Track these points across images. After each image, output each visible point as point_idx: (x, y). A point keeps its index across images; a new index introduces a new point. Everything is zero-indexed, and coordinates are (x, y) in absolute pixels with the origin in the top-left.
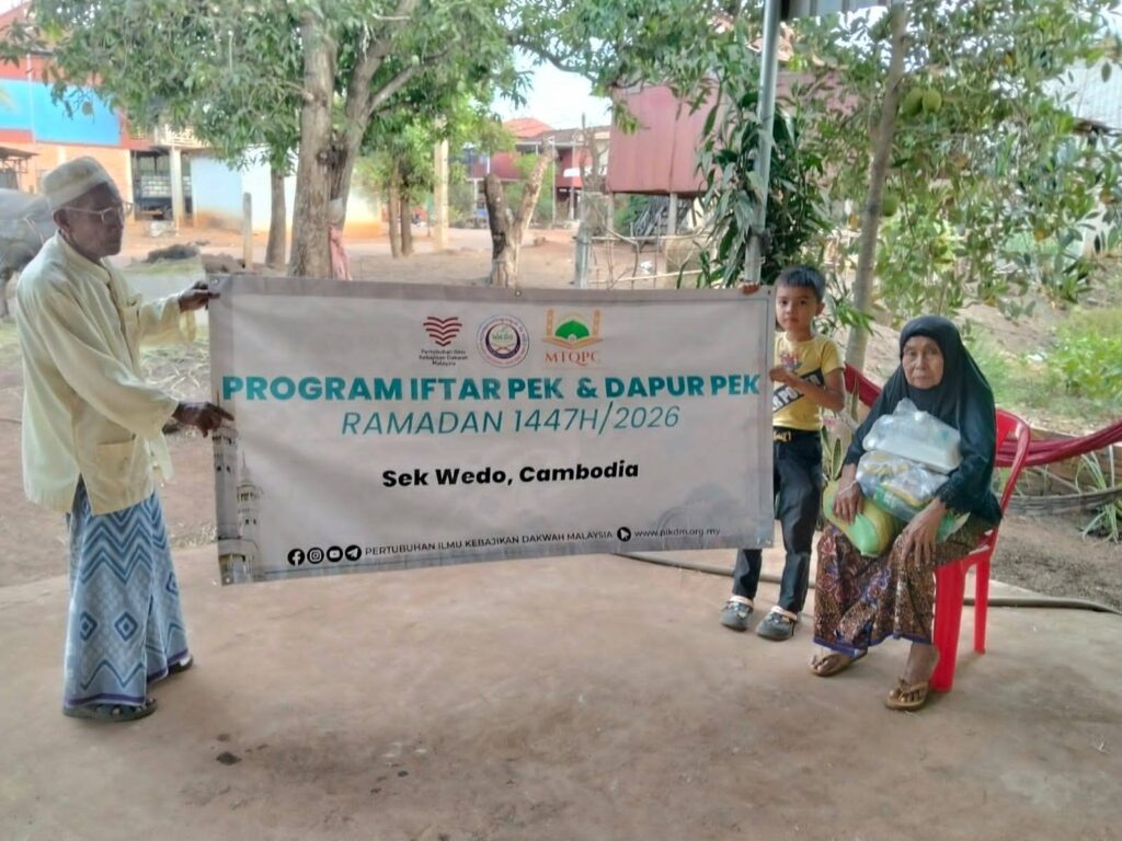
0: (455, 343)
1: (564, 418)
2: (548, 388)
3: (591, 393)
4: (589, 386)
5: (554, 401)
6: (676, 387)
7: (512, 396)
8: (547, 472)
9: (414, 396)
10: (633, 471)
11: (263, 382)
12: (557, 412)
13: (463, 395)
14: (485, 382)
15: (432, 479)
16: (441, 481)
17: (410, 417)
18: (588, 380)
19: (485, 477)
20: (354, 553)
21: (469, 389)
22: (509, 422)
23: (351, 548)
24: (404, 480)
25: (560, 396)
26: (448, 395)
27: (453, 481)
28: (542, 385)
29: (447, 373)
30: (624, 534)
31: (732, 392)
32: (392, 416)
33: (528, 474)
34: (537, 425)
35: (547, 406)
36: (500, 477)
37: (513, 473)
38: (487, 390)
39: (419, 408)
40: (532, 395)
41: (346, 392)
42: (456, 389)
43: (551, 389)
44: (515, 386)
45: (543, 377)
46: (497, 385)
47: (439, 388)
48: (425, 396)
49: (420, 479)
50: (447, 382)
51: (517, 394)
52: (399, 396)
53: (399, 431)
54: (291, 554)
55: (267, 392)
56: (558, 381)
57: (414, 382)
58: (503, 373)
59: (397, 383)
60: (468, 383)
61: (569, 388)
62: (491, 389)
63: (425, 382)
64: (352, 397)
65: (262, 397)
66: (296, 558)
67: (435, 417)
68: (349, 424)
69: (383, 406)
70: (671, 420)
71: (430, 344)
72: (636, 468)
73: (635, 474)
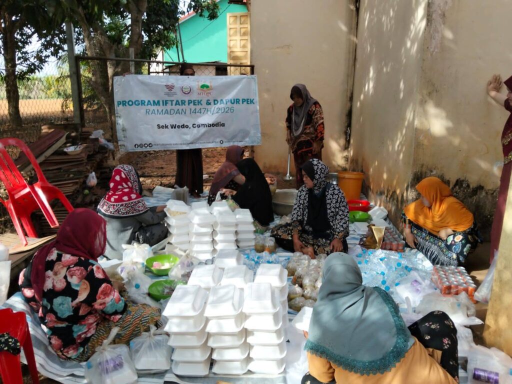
0: (173, 91)
1: (203, 111)
2: (198, 102)
3: (210, 104)
4: (209, 102)
5: (200, 106)
6: (233, 102)
7: (189, 105)
8: (199, 125)
9: (163, 105)
10: (223, 125)
11: (125, 101)
12: (200, 109)
13: (176, 104)
14: (182, 101)
15: (169, 127)
16: (172, 128)
17: (162, 110)
18: (209, 100)
19: (183, 126)
20: (151, 145)
21: (177, 103)
22: (188, 112)
23: (150, 144)
24: (163, 127)
25: (201, 105)
26: (172, 105)
27: (175, 128)
28: (197, 102)
29: (172, 98)
30: (222, 142)
31: (247, 103)
32: (158, 110)
33: (194, 126)
34: (195, 113)
35: (198, 107)
36: (187, 127)
37: (191, 126)
38: (182, 103)
39: (165, 108)
40: (194, 104)
41: (146, 104)
42: (174, 103)
43: (199, 102)
44: (190, 102)
45: (197, 99)
46: (185, 102)
47: (170, 102)
48: (166, 105)
49: (167, 127)
50: (172, 101)
51: (190, 104)
52: (159, 105)
53: (160, 114)
54: (135, 145)
55: (127, 104)
56: (201, 100)
57: (163, 101)
58: (186, 98)
59: (158, 102)
60: (177, 101)
61: (204, 102)
62: (183, 103)
63: (166, 101)
64: (148, 105)
65: (126, 105)
66: (137, 146)
67: (169, 110)
68: (147, 112)
69: (155, 108)
70: (232, 111)
71: (167, 91)
72: (224, 124)
73: (224, 126)
